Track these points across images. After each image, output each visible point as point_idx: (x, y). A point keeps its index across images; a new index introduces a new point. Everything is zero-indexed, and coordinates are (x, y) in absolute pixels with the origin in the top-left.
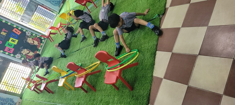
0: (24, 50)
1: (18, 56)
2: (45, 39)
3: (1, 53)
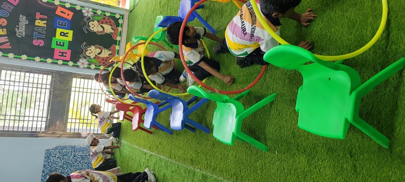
0: (90, 48)
2: (123, 16)
3: (48, 65)
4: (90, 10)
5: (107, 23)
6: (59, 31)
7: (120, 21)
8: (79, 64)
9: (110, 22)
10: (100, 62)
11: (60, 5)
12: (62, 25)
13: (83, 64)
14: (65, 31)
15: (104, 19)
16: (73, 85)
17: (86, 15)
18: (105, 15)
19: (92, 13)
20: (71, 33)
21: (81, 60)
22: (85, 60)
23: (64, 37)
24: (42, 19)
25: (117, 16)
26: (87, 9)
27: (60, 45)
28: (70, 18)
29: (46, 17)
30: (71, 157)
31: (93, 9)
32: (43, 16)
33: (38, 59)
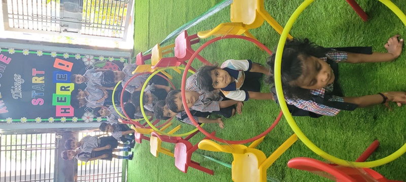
1: (88, 116)
3: (51, 123)
4: (92, 57)
6: (59, 85)
8: (84, 118)
11: (58, 57)
12: (61, 78)
13: (88, 118)
14: (66, 85)
18: (108, 61)
19: (93, 61)
20: (72, 86)
21: (85, 114)
22: (90, 114)
23: (65, 91)
24: (39, 76)
25: (122, 60)
27: (61, 101)
28: (69, 69)
29: (43, 72)
31: (95, 56)
32: (40, 72)
33: (39, 120)
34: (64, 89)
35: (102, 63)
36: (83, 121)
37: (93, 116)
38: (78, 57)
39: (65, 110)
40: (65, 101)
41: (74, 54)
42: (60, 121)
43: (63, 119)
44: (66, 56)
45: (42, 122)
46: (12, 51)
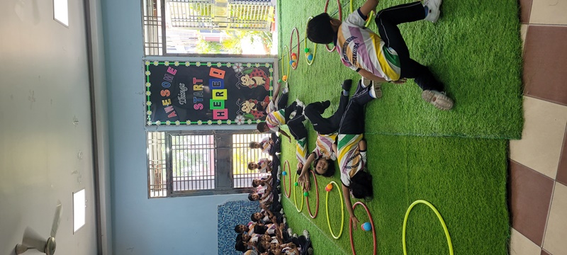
0: (245, 104)
1: (240, 119)
2: (272, 64)
3: (210, 126)
4: (241, 65)
5: (257, 75)
6: (214, 91)
7: (271, 70)
8: (236, 121)
9: (261, 73)
10: (256, 116)
11: (212, 66)
12: (216, 85)
13: (240, 120)
14: (220, 91)
15: (255, 71)
16: (234, 142)
17: (237, 71)
18: (255, 67)
19: (242, 68)
20: (225, 91)
21: (238, 117)
22: (241, 117)
23: (219, 97)
24: (198, 84)
25: (267, 66)
26: (237, 64)
27: (217, 105)
28: (222, 77)
29: (202, 81)
30: (241, 212)
31: (243, 63)
32: (199, 81)
33: (200, 122)
34: (219, 95)
35: (250, 69)
36: (236, 124)
37: (244, 119)
38: (229, 65)
39: (221, 114)
40: (220, 106)
41: (226, 63)
42: (217, 124)
43: (219, 122)
44: (219, 65)
45: (203, 124)
46: (177, 64)
